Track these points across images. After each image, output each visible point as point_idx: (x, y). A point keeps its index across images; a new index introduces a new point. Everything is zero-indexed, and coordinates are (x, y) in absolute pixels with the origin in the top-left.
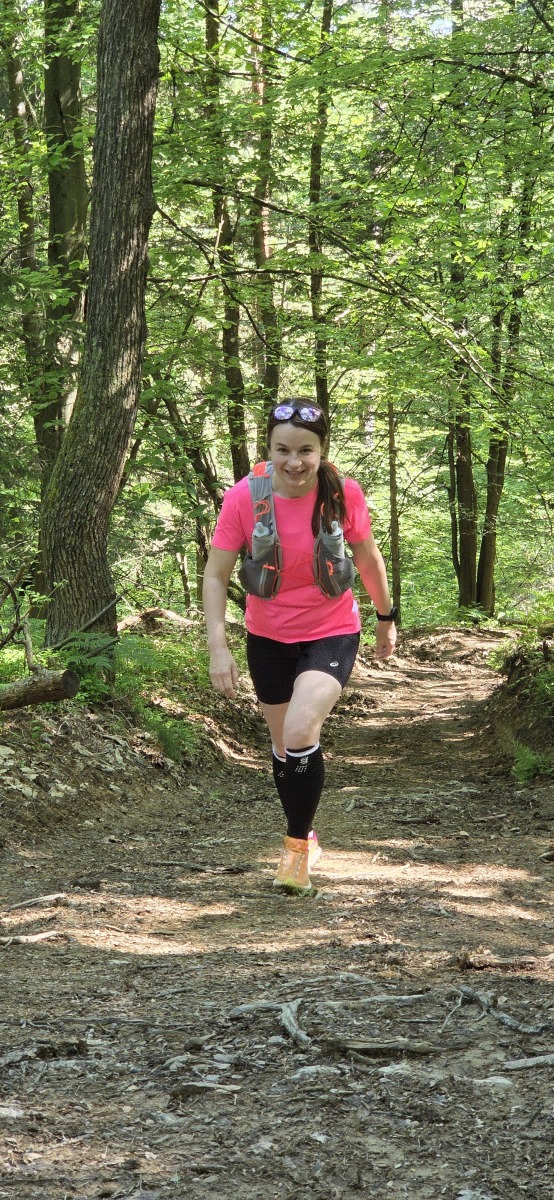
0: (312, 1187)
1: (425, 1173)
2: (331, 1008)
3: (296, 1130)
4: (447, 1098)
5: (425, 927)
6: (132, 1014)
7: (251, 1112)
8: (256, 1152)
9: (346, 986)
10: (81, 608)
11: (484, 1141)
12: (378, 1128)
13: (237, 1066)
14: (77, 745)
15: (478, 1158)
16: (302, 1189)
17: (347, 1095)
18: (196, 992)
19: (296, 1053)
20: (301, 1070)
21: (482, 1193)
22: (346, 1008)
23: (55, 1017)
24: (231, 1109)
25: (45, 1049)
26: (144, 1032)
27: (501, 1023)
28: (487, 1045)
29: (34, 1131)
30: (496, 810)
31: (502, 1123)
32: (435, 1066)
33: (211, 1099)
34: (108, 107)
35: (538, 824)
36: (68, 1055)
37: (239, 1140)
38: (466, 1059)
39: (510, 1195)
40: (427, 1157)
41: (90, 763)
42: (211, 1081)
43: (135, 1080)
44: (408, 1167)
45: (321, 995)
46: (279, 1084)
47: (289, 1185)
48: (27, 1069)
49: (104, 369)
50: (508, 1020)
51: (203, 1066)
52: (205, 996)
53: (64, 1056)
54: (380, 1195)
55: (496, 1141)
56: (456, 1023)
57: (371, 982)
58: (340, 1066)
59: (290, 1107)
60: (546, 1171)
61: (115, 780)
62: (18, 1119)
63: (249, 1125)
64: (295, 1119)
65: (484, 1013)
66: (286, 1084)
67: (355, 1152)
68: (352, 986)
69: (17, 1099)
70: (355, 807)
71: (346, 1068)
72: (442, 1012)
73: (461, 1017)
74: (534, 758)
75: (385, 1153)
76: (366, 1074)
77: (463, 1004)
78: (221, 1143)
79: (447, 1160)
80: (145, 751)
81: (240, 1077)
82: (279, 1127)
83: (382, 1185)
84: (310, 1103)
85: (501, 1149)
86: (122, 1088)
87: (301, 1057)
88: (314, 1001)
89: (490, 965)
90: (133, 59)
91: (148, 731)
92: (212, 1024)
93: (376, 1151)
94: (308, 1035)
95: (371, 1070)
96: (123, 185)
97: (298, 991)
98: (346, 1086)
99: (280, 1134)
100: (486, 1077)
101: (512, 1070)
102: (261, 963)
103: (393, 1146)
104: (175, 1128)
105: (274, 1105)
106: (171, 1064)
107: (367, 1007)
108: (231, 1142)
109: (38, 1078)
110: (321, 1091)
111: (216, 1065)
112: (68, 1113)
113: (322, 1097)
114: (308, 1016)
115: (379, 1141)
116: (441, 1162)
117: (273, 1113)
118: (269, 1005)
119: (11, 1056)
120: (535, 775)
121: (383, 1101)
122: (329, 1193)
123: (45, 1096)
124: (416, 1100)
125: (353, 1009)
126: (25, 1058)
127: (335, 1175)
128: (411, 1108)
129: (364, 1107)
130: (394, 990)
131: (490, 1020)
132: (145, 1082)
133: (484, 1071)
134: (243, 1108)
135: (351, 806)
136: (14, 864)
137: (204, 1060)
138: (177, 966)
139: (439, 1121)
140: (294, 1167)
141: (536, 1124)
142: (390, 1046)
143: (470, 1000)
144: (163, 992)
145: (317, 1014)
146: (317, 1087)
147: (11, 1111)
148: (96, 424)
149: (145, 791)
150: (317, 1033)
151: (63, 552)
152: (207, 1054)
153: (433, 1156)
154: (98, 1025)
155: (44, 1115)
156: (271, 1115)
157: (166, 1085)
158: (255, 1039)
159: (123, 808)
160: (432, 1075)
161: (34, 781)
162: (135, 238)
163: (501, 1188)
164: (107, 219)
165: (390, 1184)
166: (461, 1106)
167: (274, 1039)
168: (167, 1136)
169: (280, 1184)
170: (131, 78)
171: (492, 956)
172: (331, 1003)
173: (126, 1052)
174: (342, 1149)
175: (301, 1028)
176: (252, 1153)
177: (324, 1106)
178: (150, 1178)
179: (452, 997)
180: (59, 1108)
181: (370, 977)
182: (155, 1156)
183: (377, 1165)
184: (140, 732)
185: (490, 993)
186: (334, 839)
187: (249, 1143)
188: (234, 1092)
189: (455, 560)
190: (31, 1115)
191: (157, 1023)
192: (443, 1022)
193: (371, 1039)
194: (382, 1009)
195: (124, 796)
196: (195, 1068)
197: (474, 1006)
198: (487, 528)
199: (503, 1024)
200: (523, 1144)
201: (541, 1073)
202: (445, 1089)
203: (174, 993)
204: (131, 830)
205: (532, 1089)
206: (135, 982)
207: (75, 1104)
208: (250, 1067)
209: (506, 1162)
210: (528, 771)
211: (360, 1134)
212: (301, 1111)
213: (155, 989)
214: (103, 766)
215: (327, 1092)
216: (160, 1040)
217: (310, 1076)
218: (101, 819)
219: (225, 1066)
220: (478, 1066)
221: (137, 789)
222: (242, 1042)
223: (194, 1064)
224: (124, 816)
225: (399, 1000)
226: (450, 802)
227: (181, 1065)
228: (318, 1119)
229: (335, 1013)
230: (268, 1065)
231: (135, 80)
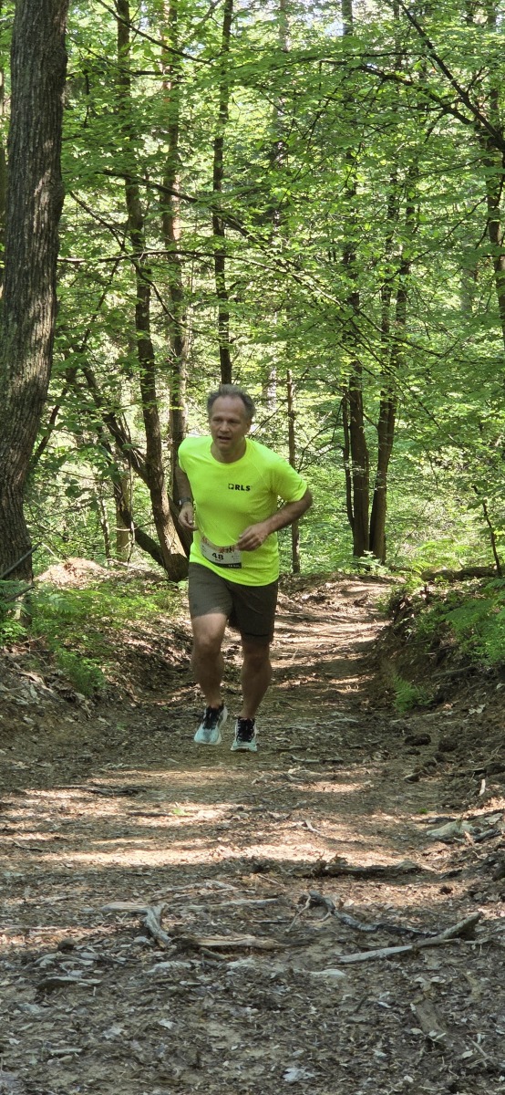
0: (156, 1067)
1: (258, 1053)
2: (192, 911)
3: (146, 1017)
4: (285, 988)
6: (17, 919)
7: (108, 1002)
8: (107, 1037)
9: (211, 892)
11: (315, 1025)
12: (219, 1014)
13: (100, 962)
15: (306, 1040)
16: (147, 1069)
17: (195, 986)
18: (77, 899)
19: (157, 950)
20: (157, 965)
21: (307, 1070)
22: (207, 911)
24: (90, 1000)
27: (343, 922)
28: (326, 941)
30: (372, 738)
31: (333, 1010)
32: (279, 961)
33: (73, 991)
34: (21, 104)
35: (408, 749)
37: (94, 1027)
38: (307, 954)
39: (332, 1072)
40: (261, 1039)
41: (6, 697)
42: (75, 976)
43: (8, 976)
44: (244, 1049)
45: (188, 900)
46: (136, 978)
47: (134, 1066)
49: (19, 341)
50: (349, 919)
51: (69, 963)
52: (85, 903)
54: (216, 1073)
55: (325, 1025)
56: (303, 923)
57: (234, 889)
58: (192, 961)
59: (143, 998)
60: (366, 1050)
61: (29, 713)
63: (105, 1014)
64: (146, 1008)
65: (329, 914)
67: (197, 1036)
68: (215, 892)
71: (197, 963)
72: (293, 915)
73: (308, 917)
74: (413, 690)
75: (224, 1037)
76: (215, 967)
77: (311, 907)
78: (78, 1030)
79: (279, 1042)
80: (58, 688)
81: (101, 972)
82: (131, 1015)
83: (219, 1064)
84: (160, 994)
85: (328, 1032)
87: (159, 954)
89: (344, 873)
90: (42, 61)
91: (61, 668)
93: (216, 1035)
94: (169, 935)
95: (220, 965)
96: (34, 174)
97: (168, 898)
98: (195, 979)
99: (132, 1022)
100: (324, 969)
101: (347, 963)
102: (140, 873)
103: (232, 1031)
104: (38, 1017)
105: (129, 996)
106: (41, 961)
107: (225, 910)
108: (89, 1028)
110: (172, 983)
111: (82, 962)
113: (171, 988)
114: (172, 919)
115: (220, 1027)
116: (273, 1044)
117: (128, 1003)
120: (413, 707)
121: (227, 991)
122: (171, 1072)
124: (258, 990)
125: (213, 912)
127: (176, 1056)
128: (251, 997)
129: (210, 996)
130: (252, 895)
131: (333, 920)
132: (17, 977)
133: (322, 965)
134: (101, 999)
137: (73, 957)
138: (64, 877)
139: (276, 1009)
140: (141, 1049)
141: (363, 1010)
142: (239, 943)
143: (318, 903)
144: (48, 899)
145: (180, 917)
146: (168, 979)
148: (13, 392)
149: (56, 722)
150: (178, 933)
152: (78, 954)
153: (266, 1038)
156: (125, 1005)
157: (35, 980)
158: (122, 940)
159: (35, 738)
160: (274, 968)
163: (324, 1066)
164: (20, 206)
165: (226, 1064)
167: (138, 939)
168: (31, 1024)
169: (126, 1065)
170: (42, 79)
172: (195, 906)
174: (186, 1034)
175: (164, 930)
176: (104, 1038)
177: (172, 996)
178: (11, 1061)
179: (302, 900)
181: (235, 885)
182: (17, 1042)
183: (215, 1047)
184: (54, 670)
185: (337, 897)
187: (102, 1029)
188: (94, 985)
189: (349, 512)
191: (39, 928)
192: (290, 923)
193: (222, 937)
194: (238, 911)
195: (36, 727)
196: (62, 965)
197: (321, 908)
198: (377, 484)
199: (345, 923)
200: (349, 1028)
201: (373, 966)
202: (284, 980)
203: (58, 901)
204: (40, 757)
205: (363, 980)
206: (24, 892)
208: (111, 963)
209: (331, 1044)
210: (407, 703)
211: (202, 1020)
212: (151, 1000)
213: (42, 897)
214: (18, 700)
215: (177, 983)
216: (38, 941)
217: (164, 970)
218: (13, 748)
219: (90, 963)
220: (317, 960)
221: (49, 721)
222: (110, 942)
223: (62, 961)
224: (35, 746)
225: (254, 904)
226: (331, 730)
227: (50, 962)
228: (167, 1007)
229: (196, 915)
230: (127, 961)
231: (45, 79)
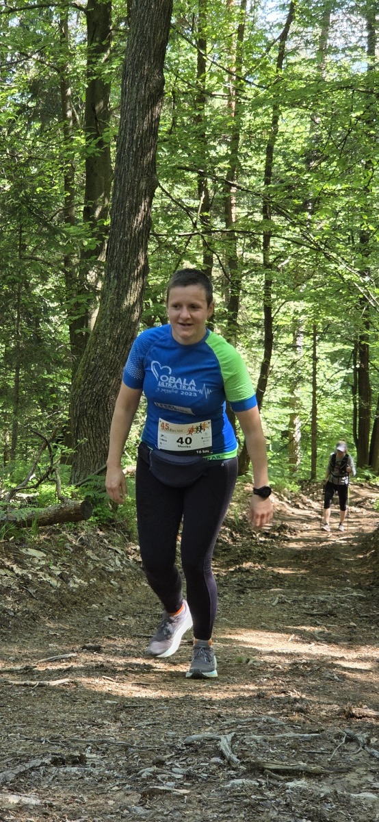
2: (255, 740)
4: (332, 806)
5: (322, 687)
6: (118, 738)
7: (196, 809)
9: (266, 725)
10: (96, 459)
13: (188, 776)
14: (89, 553)
17: (262, 800)
18: (163, 725)
19: (229, 770)
20: (232, 782)
22: (265, 741)
23: (66, 737)
24: (183, 806)
25: (57, 759)
26: (125, 751)
27: (372, 756)
28: (361, 770)
29: (46, 814)
32: (325, 784)
33: (169, 798)
34: (128, 115)
36: (72, 764)
38: (347, 779)
41: (98, 565)
42: (169, 786)
43: (117, 783)
45: (249, 731)
46: (216, 790)
48: (44, 772)
49: (118, 294)
50: (377, 753)
51: (164, 775)
52: (169, 728)
53: (69, 764)
56: (341, 755)
57: (284, 723)
58: (259, 780)
59: (223, 807)
61: (115, 578)
62: (36, 806)
63: (194, 817)
64: (226, 815)
65: (361, 748)
66: (221, 790)
68: (270, 725)
69: (36, 792)
70: (279, 603)
71: (263, 782)
72: (331, 747)
73: (345, 750)
76: (277, 786)
77: (346, 742)
80: (137, 559)
81: (189, 784)
82: (215, 820)
84: (237, 805)
86: (108, 788)
87: (232, 772)
88: (244, 735)
89: (367, 716)
90: (146, 83)
92: (172, 747)
94: (238, 758)
95: (280, 784)
96: (136, 168)
97: (233, 728)
98: (262, 794)
100: (360, 792)
101: (378, 789)
102: (208, 707)
104: (143, 817)
105: (212, 804)
106: (142, 773)
107: (280, 741)
109: (50, 779)
110: (246, 797)
111: (174, 775)
112: (71, 803)
113: (245, 800)
114: (239, 744)
117: (211, 810)
118: (212, 736)
119: (34, 763)
121: (287, 805)
123: (55, 791)
124: (310, 806)
125: (270, 742)
126: (43, 764)
128: (306, 811)
129: (274, 809)
130: (299, 729)
131: (364, 754)
132: (124, 784)
133: (358, 788)
134: (190, 805)
135: (276, 602)
136: (43, 632)
137: (165, 771)
138: (151, 706)
142: (294, 768)
143: (351, 739)
144: (140, 724)
145: (244, 744)
146: (242, 793)
147: (31, 800)
148: (111, 332)
149: (134, 585)
150: (245, 757)
151: (85, 419)
152: (168, 768)
154: (94, 745)
155: (54, 803)
156: (209, 812)
157: (138, 787)
158: (201, 759)
159: (119, 597)
160: (322, 789)
161: (59, 575)
162: (143, 204)
164: (124, 192)
166: (341, 811)
167: (214, 760)
170: (145, 96)
171: (369, 710)
172: (255, 737)
173: (112, 763)
175: (233, 753)
177: (246, 807)
179: (339, 736)
180: (65, 799)
181: (283, 720)
184: (133, 545)
185: (365, 735)
186: (263, 624)
188: (184, 794)
189: (355, 435)
190: (45, 804)
191: (135, 745)
192: (331, 754)
193: (281, 763)
194: (290, 742)
195: (120, 589)
196: (159, 777)
197: (354, 743)
202: (330, 799)
203: (147, 725)
204: (124, 612)
206: (121, 716)
207: (76, 798)
208: (197, 778)
212: (230, 809)
213: (134, 721)
214: (107, 567)
215: (249, 797)
216: (136, 756)
217: (238, 786)
218: (104, 604)
219: (180, 776)
220: (354, 785)
221: (129, 584)
222: (192, 761)
223: (158, 774)
224: (120, 603)
225: (302, 737)
226: (344, 602)
227: (149, 774)
228: (242, 815)
229: (257, 743)
230: (209, 777)
231: (147, 97)
